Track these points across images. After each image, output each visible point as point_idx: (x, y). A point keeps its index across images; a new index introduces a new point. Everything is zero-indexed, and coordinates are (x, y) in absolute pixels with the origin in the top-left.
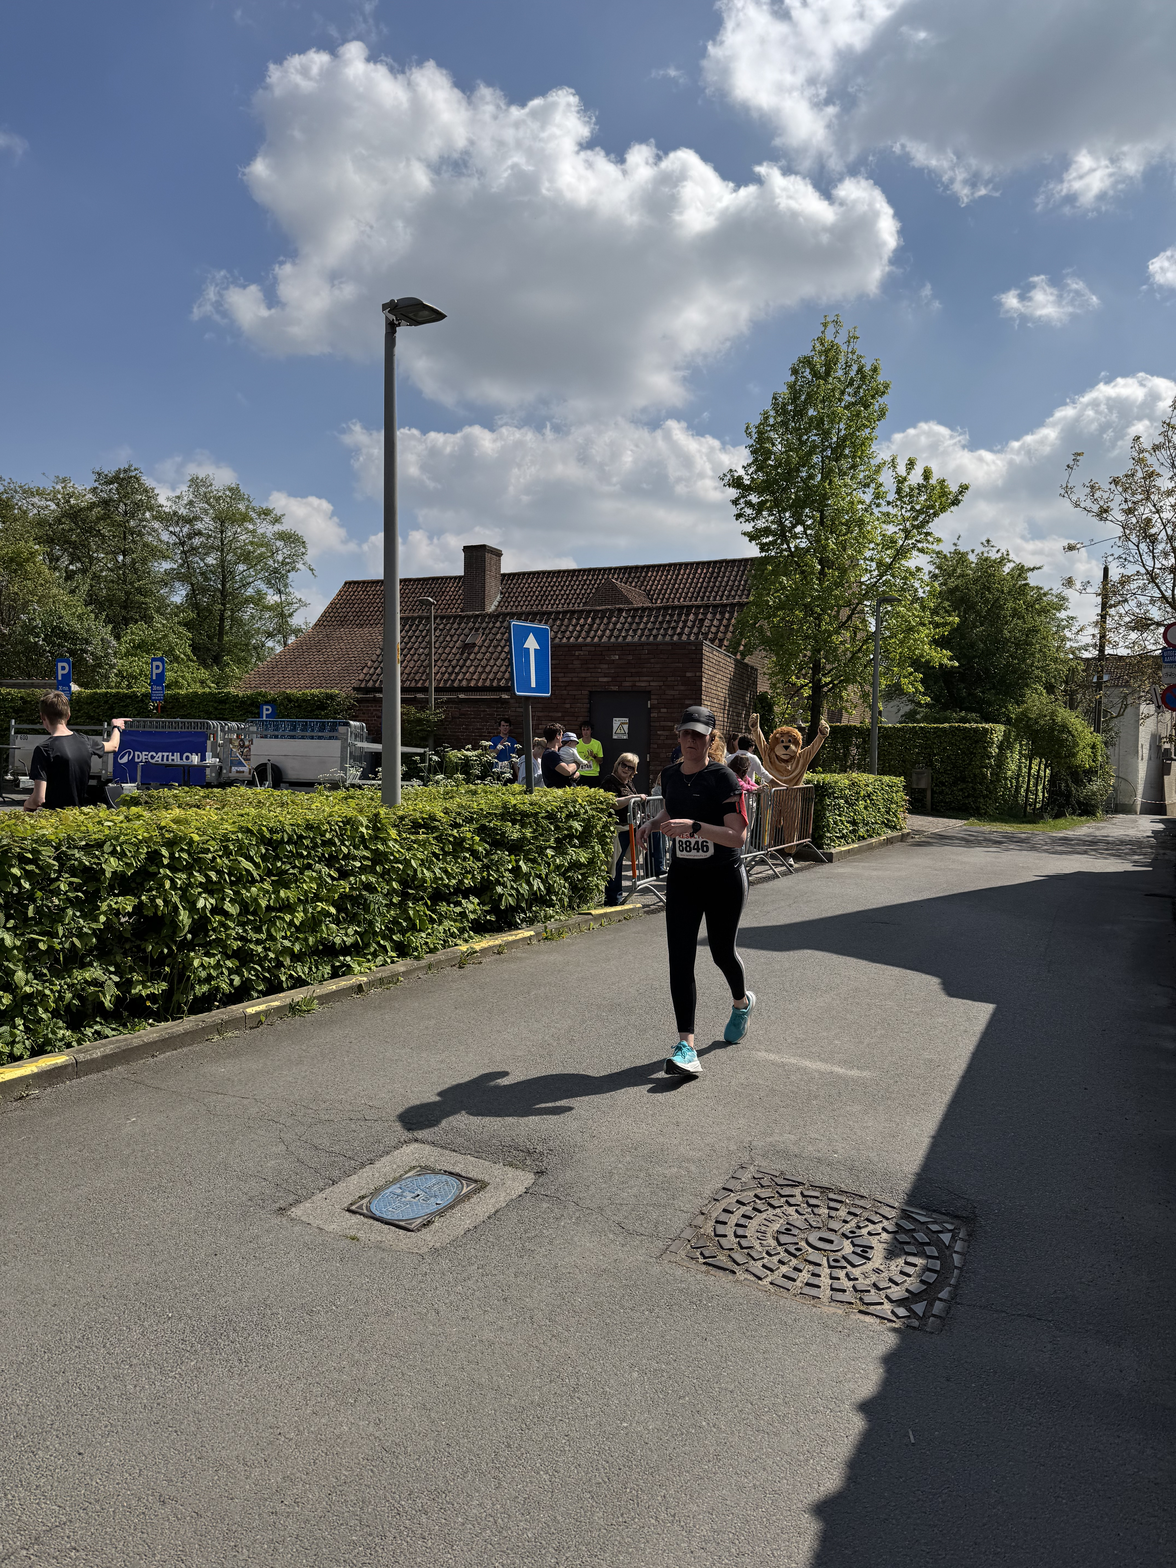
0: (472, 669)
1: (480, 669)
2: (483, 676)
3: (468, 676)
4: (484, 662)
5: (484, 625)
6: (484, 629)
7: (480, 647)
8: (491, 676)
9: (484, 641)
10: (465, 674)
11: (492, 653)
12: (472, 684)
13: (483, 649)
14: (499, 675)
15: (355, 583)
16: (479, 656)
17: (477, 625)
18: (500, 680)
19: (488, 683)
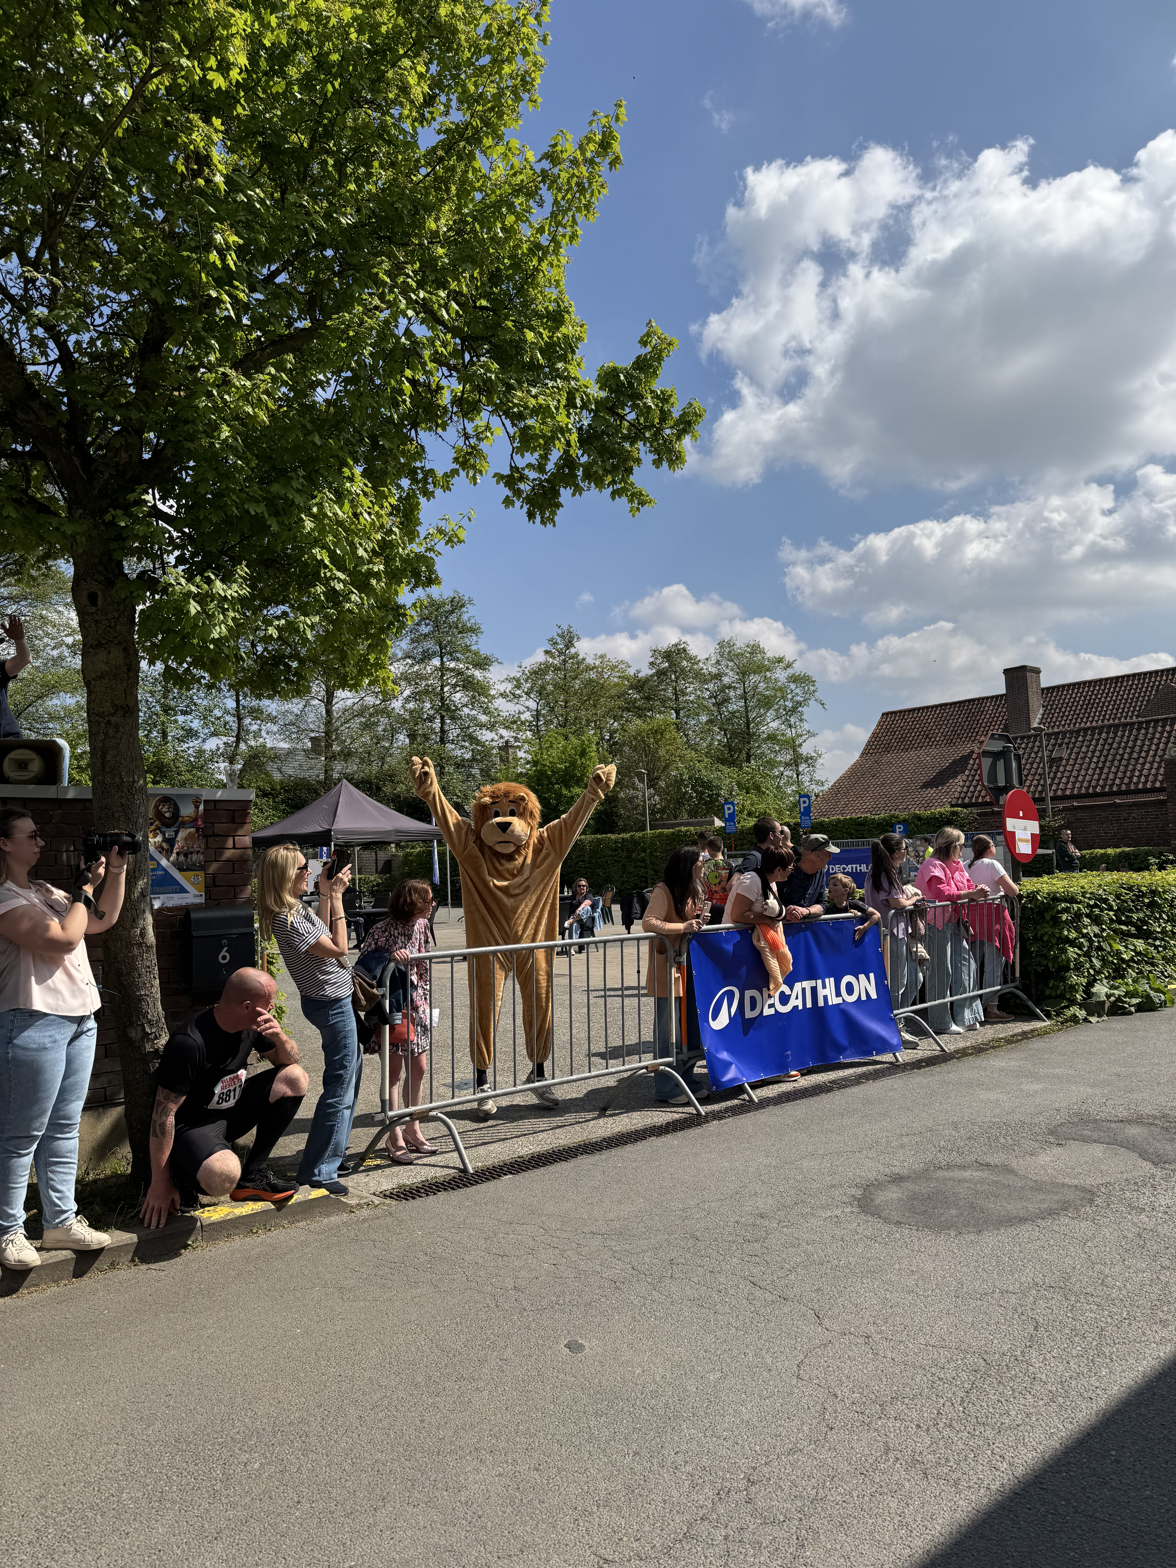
0: (1064, 780)
1: (1072, 779)
2: (1078, 785)
3: (1061, 786)
4: (1075, 773)
5: (1066, 740)
6: (1068, 744)
7: (1068, 760)
8: (1085, 784)
9: (1070, 754)
10: (1058, 784)
11: (1081, 765)
12: (1068, 792)
13: (1071, 762)
14: (1093, 783)
15: (892, 713)
16: (1069, 768)
17: (1059, 741)
18: (1095, 787)
19: (1083, 791)
